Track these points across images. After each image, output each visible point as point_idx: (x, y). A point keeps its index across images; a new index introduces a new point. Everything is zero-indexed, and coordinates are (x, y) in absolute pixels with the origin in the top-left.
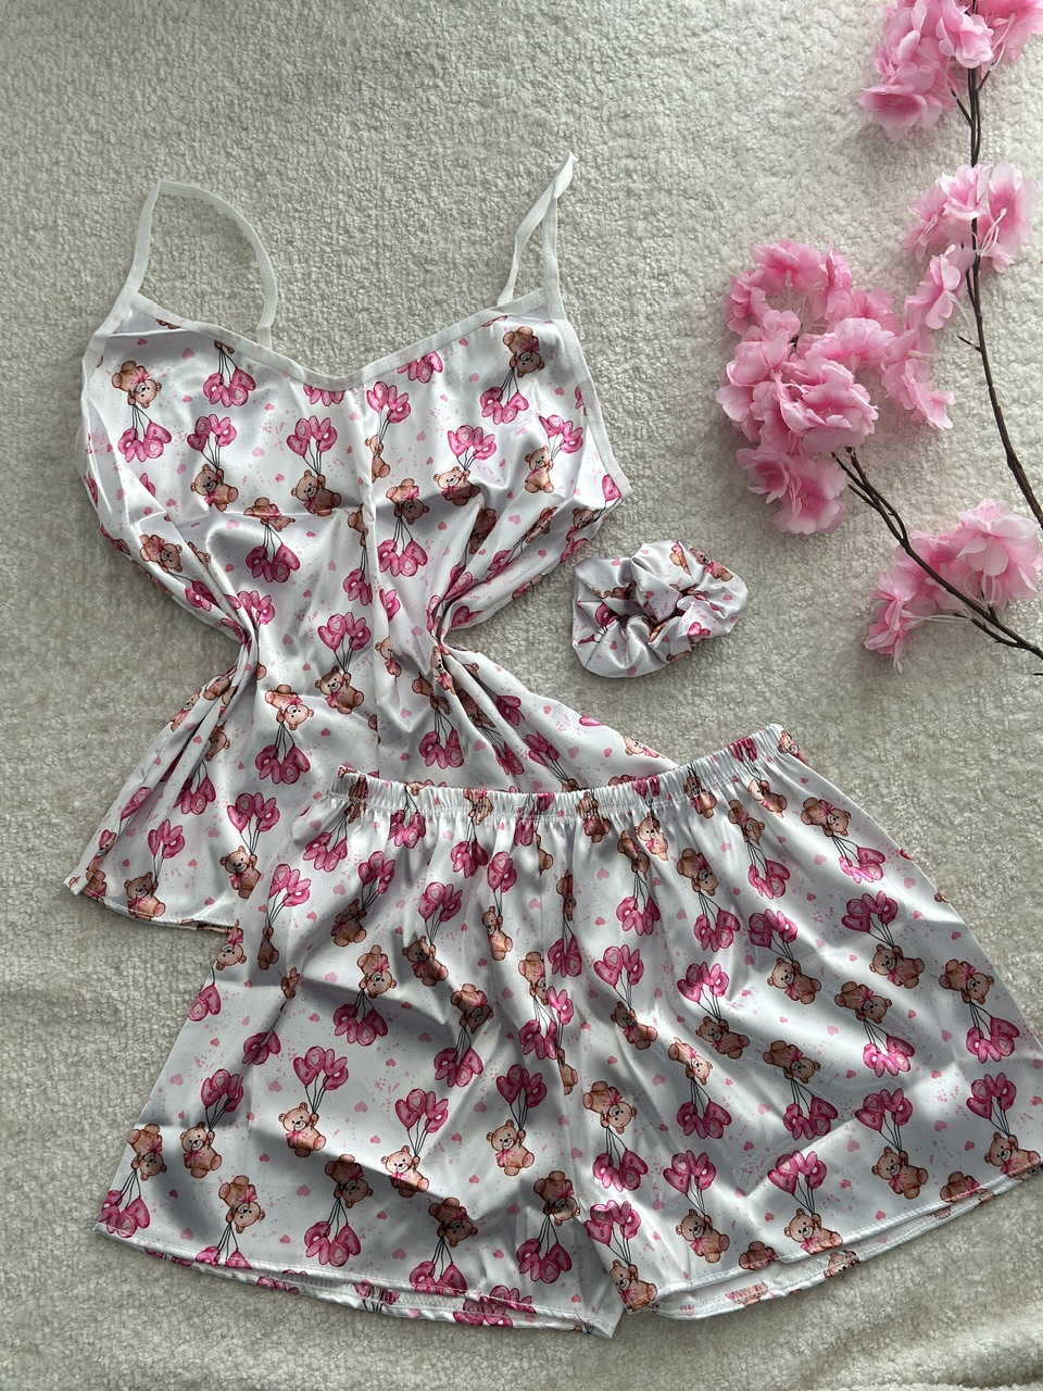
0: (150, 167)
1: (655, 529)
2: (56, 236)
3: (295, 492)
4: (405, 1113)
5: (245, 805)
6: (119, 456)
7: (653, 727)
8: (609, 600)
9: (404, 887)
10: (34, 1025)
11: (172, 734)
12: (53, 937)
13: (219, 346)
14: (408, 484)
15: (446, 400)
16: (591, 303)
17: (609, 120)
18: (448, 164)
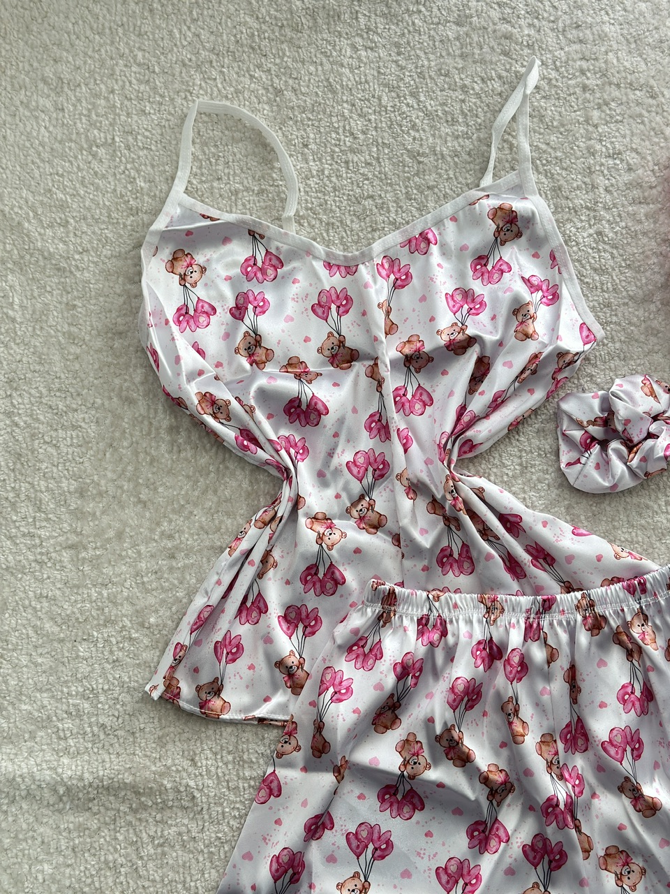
0: (189, 91)
1: (624, 366)
2: (114, 151)
3: (320, 350)
4: (444, 878)
5: (293, 615)
6: (175, 328)
7: (634, 534)
8: (591, 429)
9: (431, 680)
10: (125, 813)
11: (230, 559)
12: (137, 735)
13: (252, 233)
14: (414, 339)
15: (442, 268)
16: (558, 181)
17: (564, 31)
18: (432, 74)
